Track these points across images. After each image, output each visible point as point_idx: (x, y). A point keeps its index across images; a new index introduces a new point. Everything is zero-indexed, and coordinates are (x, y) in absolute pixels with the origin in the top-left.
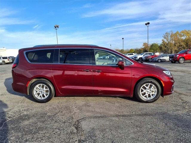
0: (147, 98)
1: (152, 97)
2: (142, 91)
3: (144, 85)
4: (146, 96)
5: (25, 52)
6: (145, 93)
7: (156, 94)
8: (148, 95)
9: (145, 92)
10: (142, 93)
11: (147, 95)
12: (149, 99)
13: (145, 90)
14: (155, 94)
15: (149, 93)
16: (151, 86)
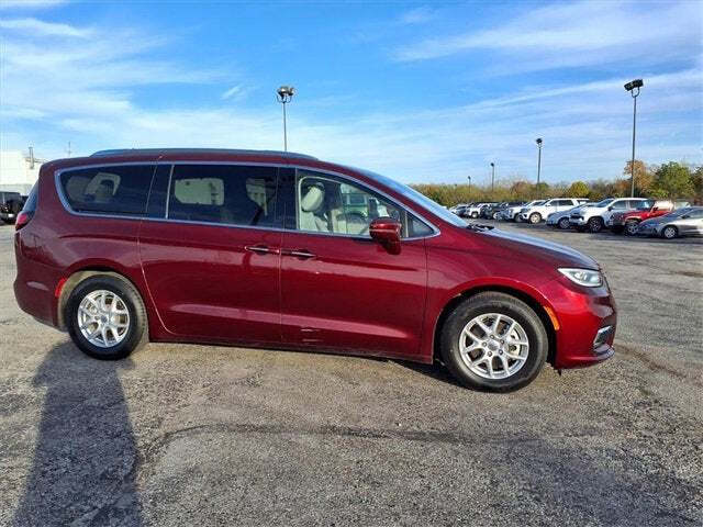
0: (488, 373)
1: (509, 372)
2: (469, 342)
3: (479, 320)
4: (483, 365)
5: (58, 174)
6: (480, 353)
7: (525, 359)
8: (490, 359)
9: (480, 346)
10: (471, 348)
11: (487, 358)
12: (494, 375)
13: (481, 342)
14: (520, 361)
15: (495, 354)
16: (504, 326)
